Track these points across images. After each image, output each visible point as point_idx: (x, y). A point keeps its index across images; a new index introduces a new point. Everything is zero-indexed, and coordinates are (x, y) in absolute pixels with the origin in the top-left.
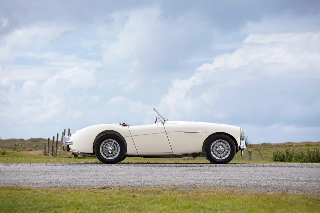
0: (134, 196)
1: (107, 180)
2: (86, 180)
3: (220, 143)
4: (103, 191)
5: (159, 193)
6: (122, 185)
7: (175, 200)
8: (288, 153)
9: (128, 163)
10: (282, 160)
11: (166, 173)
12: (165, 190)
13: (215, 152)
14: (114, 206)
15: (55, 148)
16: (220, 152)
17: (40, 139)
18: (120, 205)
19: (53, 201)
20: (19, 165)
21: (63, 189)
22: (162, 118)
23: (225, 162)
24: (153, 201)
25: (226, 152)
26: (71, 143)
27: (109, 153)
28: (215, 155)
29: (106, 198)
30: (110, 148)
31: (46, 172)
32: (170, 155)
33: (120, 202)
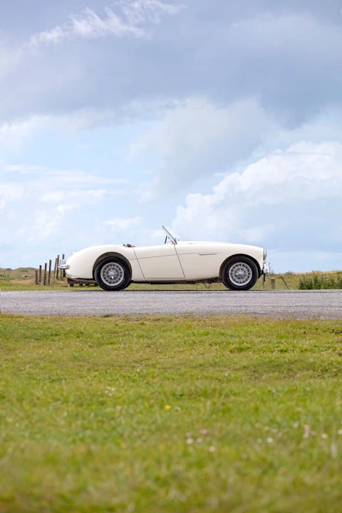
0: (142, 324)
1: (110, 308)
2: (86, 308)
3: (239, 267)
4: (106, 319)
5: (171, 321)
6: (127, 313)
7: (190, 327)
8: (316, 281)
9: (133, 290)
10: (309, 288)
11: (177, 300)
12: (178, 318)
13: (234, 278)
14: (120, 334)
15: (47, 277)
16: (240, 277)
17: (29, 268)
18: (127, 332)
19: (49, 328)
20: (9, 293)
21: (60, 317)
22: (172, 238)
23: (246, 288)
24: (164, 328)
25: (246, 277)
26: (68, 267)
27: (111, 278)
28: (234, 280)
29: (110, 327)
30: (112, 273)
31: (40, 300)
32: (182, 281)
33: (127, 330)
